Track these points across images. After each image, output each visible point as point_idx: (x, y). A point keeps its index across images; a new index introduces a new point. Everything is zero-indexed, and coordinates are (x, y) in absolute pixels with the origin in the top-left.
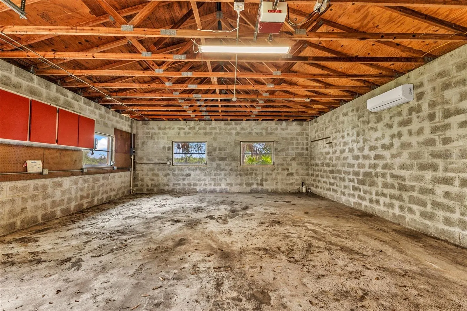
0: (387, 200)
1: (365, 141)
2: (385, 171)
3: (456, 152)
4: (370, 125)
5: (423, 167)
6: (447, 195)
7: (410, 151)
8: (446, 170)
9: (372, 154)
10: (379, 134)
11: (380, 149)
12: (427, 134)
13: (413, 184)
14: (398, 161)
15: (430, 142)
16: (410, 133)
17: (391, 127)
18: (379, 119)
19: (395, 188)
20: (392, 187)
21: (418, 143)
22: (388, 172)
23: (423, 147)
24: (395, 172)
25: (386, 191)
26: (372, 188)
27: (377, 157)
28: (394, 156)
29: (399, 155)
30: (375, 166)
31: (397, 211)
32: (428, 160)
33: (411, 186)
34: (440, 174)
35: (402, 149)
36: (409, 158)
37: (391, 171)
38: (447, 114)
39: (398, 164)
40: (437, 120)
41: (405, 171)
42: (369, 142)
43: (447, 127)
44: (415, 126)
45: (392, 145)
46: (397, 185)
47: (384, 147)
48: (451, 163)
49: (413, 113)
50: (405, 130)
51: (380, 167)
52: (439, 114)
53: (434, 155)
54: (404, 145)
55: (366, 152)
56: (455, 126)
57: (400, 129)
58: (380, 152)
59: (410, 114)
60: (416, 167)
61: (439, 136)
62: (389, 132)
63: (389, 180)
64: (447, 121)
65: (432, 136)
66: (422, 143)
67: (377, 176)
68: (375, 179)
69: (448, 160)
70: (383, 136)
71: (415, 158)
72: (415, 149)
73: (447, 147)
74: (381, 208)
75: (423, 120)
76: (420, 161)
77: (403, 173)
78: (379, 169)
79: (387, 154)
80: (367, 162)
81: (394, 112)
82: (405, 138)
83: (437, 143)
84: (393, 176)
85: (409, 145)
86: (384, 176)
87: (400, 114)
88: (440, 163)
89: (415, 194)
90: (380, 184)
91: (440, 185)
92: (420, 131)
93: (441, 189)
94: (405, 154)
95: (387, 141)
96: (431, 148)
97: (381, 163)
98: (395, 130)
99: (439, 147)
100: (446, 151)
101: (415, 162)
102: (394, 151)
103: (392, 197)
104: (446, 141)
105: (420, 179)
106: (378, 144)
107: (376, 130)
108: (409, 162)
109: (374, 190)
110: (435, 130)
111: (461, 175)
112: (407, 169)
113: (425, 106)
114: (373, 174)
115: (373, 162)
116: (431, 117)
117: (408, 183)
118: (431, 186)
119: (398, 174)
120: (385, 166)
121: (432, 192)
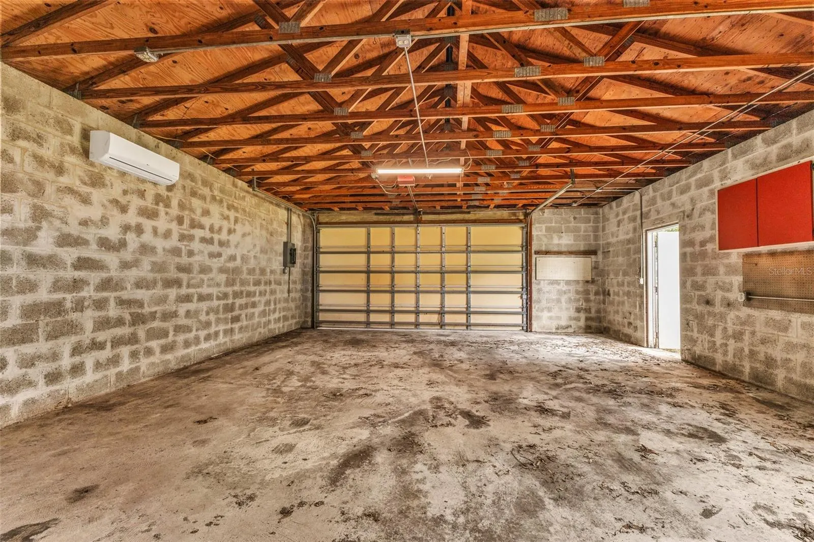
0: (107, 353)
2: (105, 294)
3: (196, 268)
5: (168, 284)
6: (188, 314)
7: (154, 259)
8: (188, 286)
9: (69, 255)
10: (94, 212)
11: (94, 246)
12: (174, 242)
13: (154, 309)
14: (133, 274)
15: (176, 252)
16: (155, 231)
17: (124, 209)
18: (97, 181)
19: (124, 324)
20: (120, 322)
21: (164, 249)
22: (111, 295)
23: (170, 257)
24: (125, 295)
25: (101, 336)
27: (82, 264)
28: (125, 265)
29: (135, 263)
30: (76, 285)
31: (126, 365)
32: (173, 274)
33: (151, 313)
34: (184, 291)
35: (141, 254)
36: (152, 271)
37: (118, 294)
38: (194, 225)
39: (132, 280)
40: (185, 226)
41: (143, 291)
42: (57, 223)
43: (191, 238)
44: (162, 224)
45: (123, 244)
46: (128, 317)
47: (104, 243)
48: (193, 278)
49: (161, 204)
50: (148, 224)
51: (92, 287)
52: (187, 222)
53: (181, 269)
54: (145, 249)
56: (197, 239)
57: (141, 220)
58: (92, 252)
59: (157, 204)
60: (160, 284)
61: (186, 246)
62: (117, 218)
63: (113, 311)
64: (193, 232)
65: (179, 244)
66: (169, 251)
67: (79, 306)
68: (74, 316)
69: (191, 275)
70: (104, 221)
71: (159, 271)
72: (159, 257)
73: (191, 260)
74: (90, 377)
75: (172, 221)
76: (166, 275)
77: (141, 294)
78: (88, 292)
79: (111, 259)
80: (45, 277)
81: (133, 186)
82: (147, 237)
83: (183, 254)
84: (121, 302)
85: (153, 250)
86: (100, 304)
87: (142, 194)
88: (184, 277)
89: (156, 324)
90: (89, 325)
91: (183, 305)
92: (167, 235)
93: (183, 308)
94: (146, 263)
95: (112, 232)
96: (177, 260)
97: (95, 277)
98: (132, 218)
99: (184, 260)
100: (190, 264)
101: (158, 276)
102: (127, 255)
103: (117, 342)
104: (191, 253)
105: (163, 300)
106: (91, 234)
107: (85, 200)
108: (150, 276)
109: (66, 345)
110: (182, 238)
111: (198, 290)
112: (148, 288)
113: (174, 203)
114: (68, 305)
115: (70, 274)
116: (180, 220)
117: (147, 310)
118: (174, 308)
119: (131, 297)
120: (106, 285)
121: (175, 314)
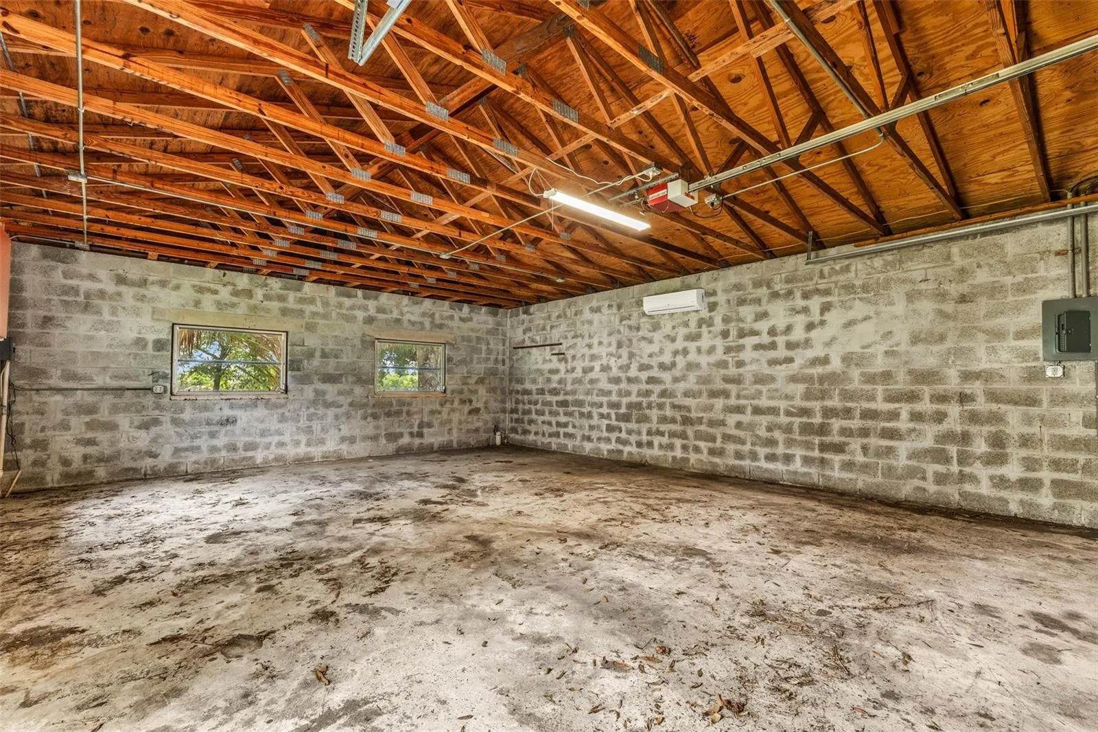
0: (665, 440)
1: (631, 355)
2: (663, 400)
3: (749, 378)
4: (640, 333)
5: (713, 394)
6: (739, 425)
7: (698, 374)
8: (738, 397)
9: (644, 376)
10: (655, 348)
11: (656, 369)
12: (719, 355)
13: (701, 415)
14: (681, 386)
15: (722, 364)
16: (699, 350)
17: (673, 340)
18: (656, 327)
19: (676, 422)
20: (673, 421)
21: (708, 364)
22: (668, 401)
23: (715, 369)
24: (677, 401)
25: (663, 428)
26: (642, 425)
27: (651, 380)
28: (676, 380)
29: (683, 378)
30: (648, 393)
31: (679, 453)
32: (719, 385)
33: (698, 418)
34: (733, 401)
35: (687, 370)
36: (697, 383)
37: (671, 400)
38: (742, 334)
39: (682, 391)
40: (731, 338)
41: (691, 399)
42: (638, 358)
43: (741, 348)
44: (705, 343)
45: (674, 364)
46: (679, 418)
47: (662, 366)
48: (744, 389)
49: (704, 326)
50: (692, 346)
51: (656, 395)
52: (733, 333)
53: (727, 380)
54: (691, 366)
55: (633, 372)
56: (749, 348)
57: (686, 344)
58: (655, 373)
59: (700, 327)
60: (705, 395)
61: (733, 357)
62: (670, 347)
63: (669, 412)
64: (741, 341)
65: (725, 357)
66: (714, 365)
67: (650, 407)
68: (647, 412)
69: (742, 386)
70: (661, 351)
71: (704, 383)
72: (704, 371)
73: (741, 370)
74: (656, 452)
75: (716, 337)
76: (710, 387)
77: (688, 402)
78: (654, 398)
79: (666, 376)
80: (634, 388)
81: (679, 321)
82: (692, 357)
83: (730, 366)
84: (674, 406)
85: (698, 365)
86: (661, 406)
87: (686, 325)
88: (733, 388)
89: (703, 428)
90: (655, 419)
91: (732, 415)
92: (711, 350)
93: (732, 419)
94: (692, 377)
95: (667, 358)
96: (723, 372)
97: (657, 389)
98: (680, 344)
99: (732, 371)
100: (740, 375)
101: (703, 387)
102: (677, 372)
103: (673, 435)
104: (740, 364)
105: (710, 408)
106: (654, 362)
107: (651, 341)
108: (696, 388)
109: (644, 428)
110: (728, 350)
111: (752, 402)
112: (694, 397)
113: (718, 320)
114: (644, 405)
115: (645, 387)
116: (725, 334)
117: (694, 415)
118: (721, 417)
119: (681, 403)
120: (663, 394)
121: (722, 423)
